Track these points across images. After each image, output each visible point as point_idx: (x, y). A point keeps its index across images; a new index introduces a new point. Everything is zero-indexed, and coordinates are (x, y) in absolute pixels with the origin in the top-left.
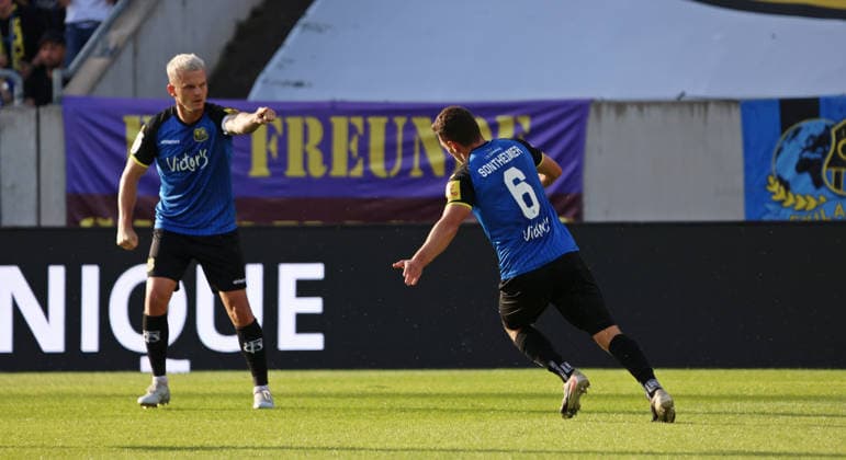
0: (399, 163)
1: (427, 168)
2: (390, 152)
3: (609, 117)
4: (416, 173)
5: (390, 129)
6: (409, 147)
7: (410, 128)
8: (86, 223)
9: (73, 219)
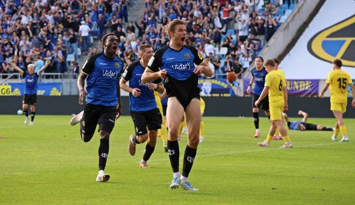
0: (291, 88)
1: (295, 89)
2: (290, 86)
3: (322, 81)
4: (294, 89)
5: (290, 83)
6: (293, 85)
7: (293, 83)
8: (246, 96)
9: (244, 95)
